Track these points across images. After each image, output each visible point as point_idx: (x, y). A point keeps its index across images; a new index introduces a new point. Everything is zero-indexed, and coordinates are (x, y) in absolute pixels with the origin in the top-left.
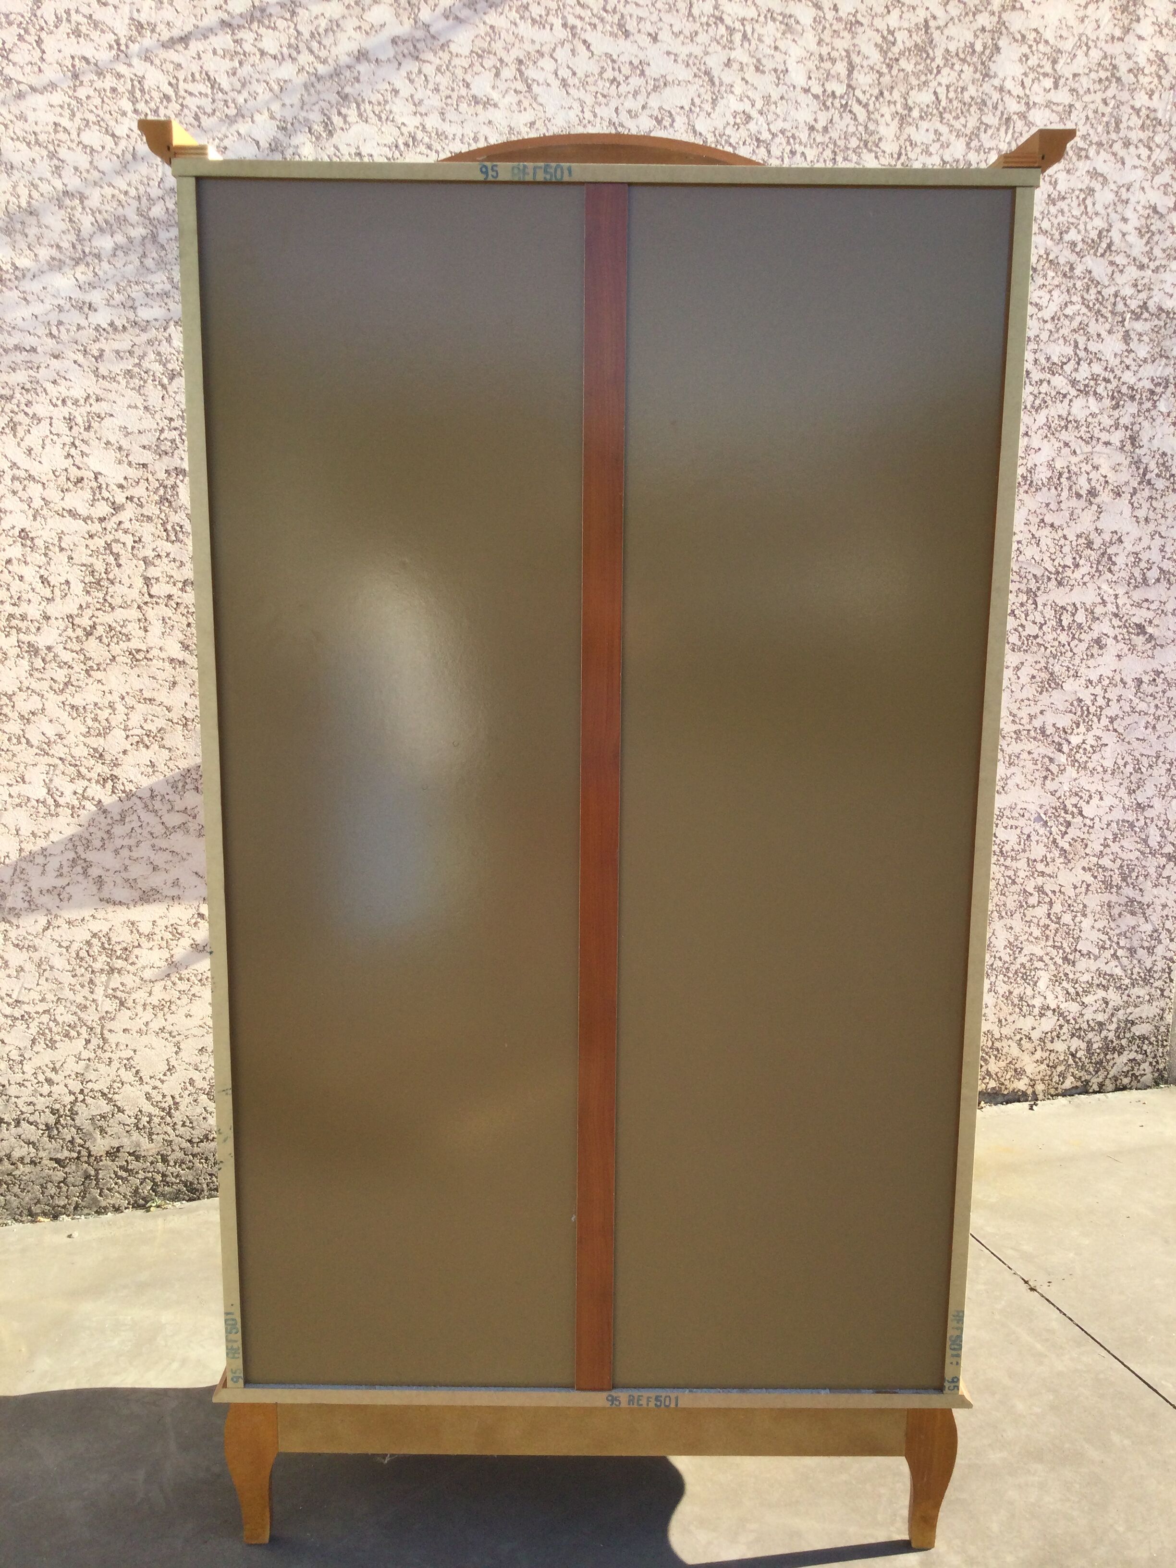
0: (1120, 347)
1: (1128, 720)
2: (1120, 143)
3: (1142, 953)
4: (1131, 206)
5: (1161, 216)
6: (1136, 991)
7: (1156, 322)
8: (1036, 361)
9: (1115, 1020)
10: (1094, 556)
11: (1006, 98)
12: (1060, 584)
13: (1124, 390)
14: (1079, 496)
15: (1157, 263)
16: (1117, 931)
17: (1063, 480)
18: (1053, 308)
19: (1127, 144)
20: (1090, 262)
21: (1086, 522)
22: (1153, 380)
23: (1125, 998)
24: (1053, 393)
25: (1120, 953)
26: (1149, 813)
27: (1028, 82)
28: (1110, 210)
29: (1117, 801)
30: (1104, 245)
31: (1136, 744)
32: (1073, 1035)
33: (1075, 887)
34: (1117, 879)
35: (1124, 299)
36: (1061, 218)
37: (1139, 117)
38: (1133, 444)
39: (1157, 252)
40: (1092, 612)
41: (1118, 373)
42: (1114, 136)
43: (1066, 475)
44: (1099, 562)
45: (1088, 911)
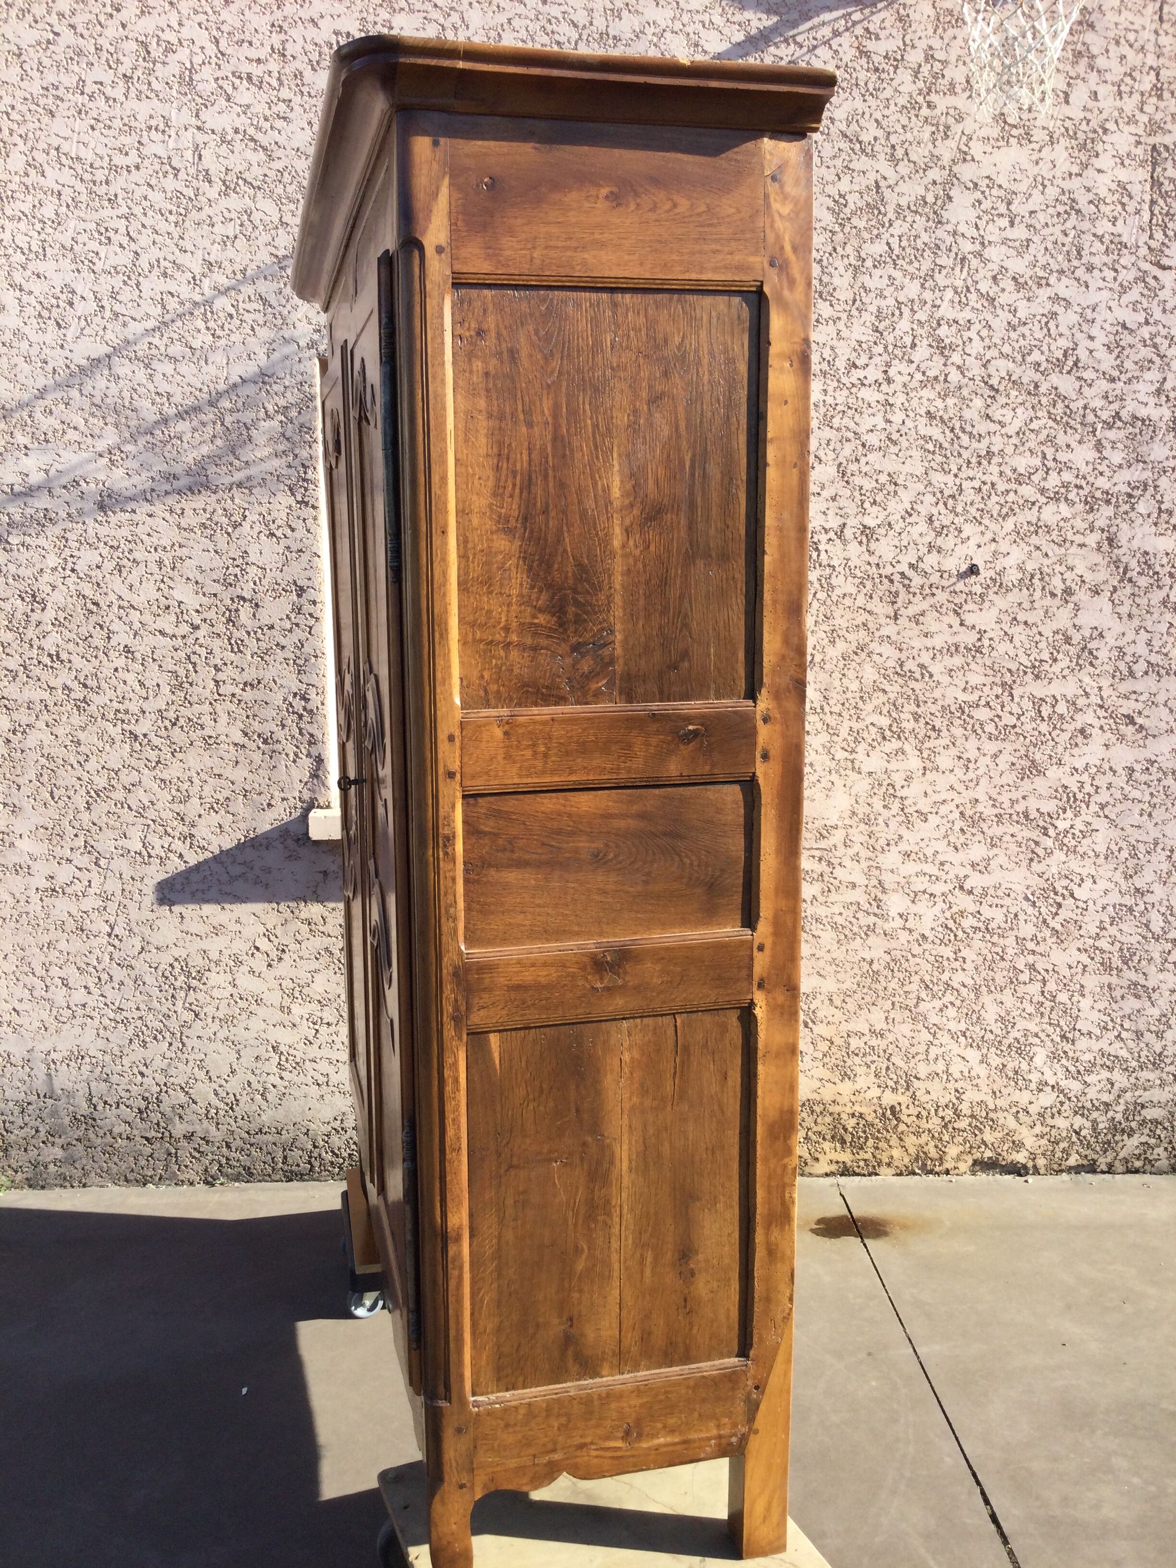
0: (1092, 455)
1: (1120, 807)
2: (1083, 268)
3: (1149, 1037)
4: (1097, 325)
5: (1131, 331)
6: (1145, 1075)
7: (1131, 429)
8: (1001, 473)
9: (1121, 1101)
10: (1073, 651)
11: (960, 240)
12: (1037, 677)
13: (1098, 494)
14: (1053, 595)
15: (1129, 375)
16: (1121, 1013)
17: (1036, 581)
18: (1017, 424)
19: (1090, 269)
20: (1055, 379)
21: (1063, 618)
22: (1129, 484)
23: (1133, 1080)
24: (1021, 502)
25: (1124, 1035)
26: (1149, 898)
27: (982, 224)
28: (1074, 331)
29: (1112, 886)
30: (1070, 363)
31: (1129, 830)
32: (1076, 1113)
33: (1070, 967)
34: (1117, 962)
35: (1094, 410)
36: (1022, 342)
37: (1102, 243)
38: (1110, 545)
39: (1128, 364)
40: (1074, 704)
41: (1091, 479)
42: (1076, 263)
43: (1038, 576)
44: (1079, 657)
45: (1086, 991)
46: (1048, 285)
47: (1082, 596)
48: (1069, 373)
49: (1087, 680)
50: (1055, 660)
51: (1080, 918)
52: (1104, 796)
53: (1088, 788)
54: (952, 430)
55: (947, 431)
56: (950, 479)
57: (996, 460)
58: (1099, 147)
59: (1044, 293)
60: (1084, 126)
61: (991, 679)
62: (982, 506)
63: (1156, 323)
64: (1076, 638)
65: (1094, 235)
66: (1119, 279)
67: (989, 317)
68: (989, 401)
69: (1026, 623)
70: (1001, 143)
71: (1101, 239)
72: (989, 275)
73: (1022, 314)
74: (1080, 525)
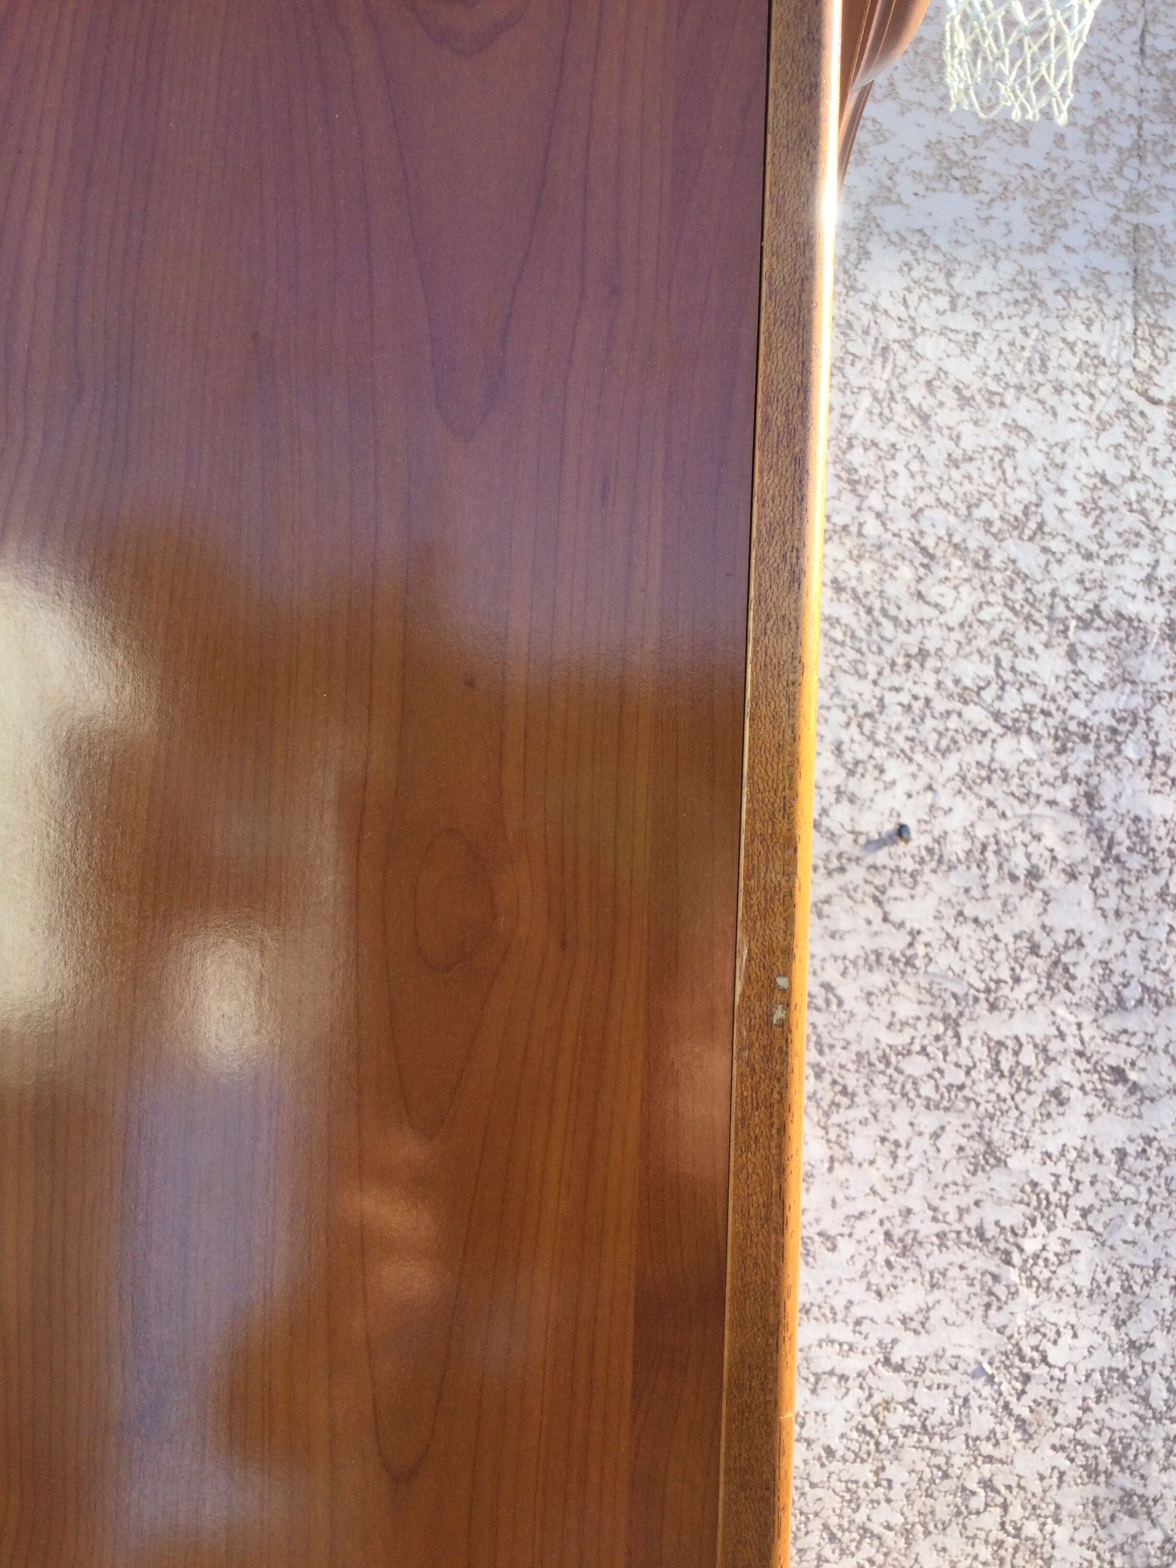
46: (1002, 404)
47: (1053, 880)
48: (1031, 539)
49: (1061, 1011)
50: (1017, 980)
51: (1054, 1395)
52: (1086, 1197)
53: (1066, 1185)
54: (869, 611)
55: (862, 612)
56: (866, 687)
57: (932, 663)
58: (1068, 216)
59: (998, 417)
60: (1047, 182)
61: (927, 1010)
62: (912, 733)
63: (1145, 479)
64: (1046, 947)
65: (1064, 340)
66: (1098, 408)
67: (922, 443)
68: (922, 571)
69: (976, 921)
70: (939, 185)
71: (1071, 346)
72: (923, 378)
73: (968, 443)
74: (1051, 772)
